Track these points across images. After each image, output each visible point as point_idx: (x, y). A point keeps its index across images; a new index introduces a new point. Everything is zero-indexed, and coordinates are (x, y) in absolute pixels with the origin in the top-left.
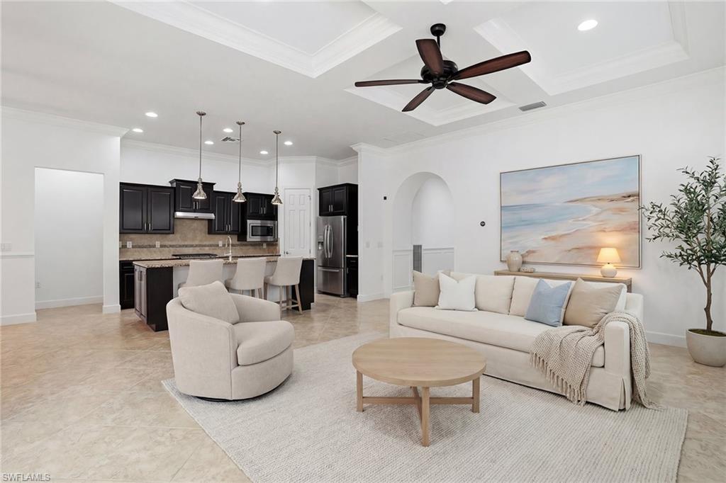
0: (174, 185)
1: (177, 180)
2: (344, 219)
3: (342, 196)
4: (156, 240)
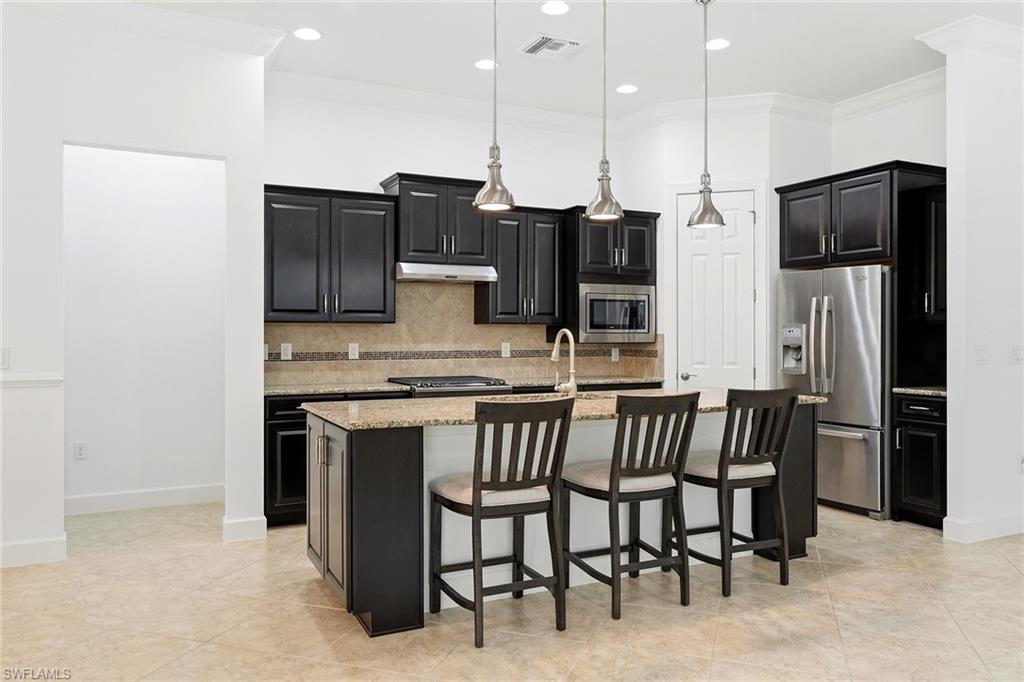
0: (395, 190)
1: (402, 176)
2: (883, 274)
3: (880, 209)
4: (352, 340)
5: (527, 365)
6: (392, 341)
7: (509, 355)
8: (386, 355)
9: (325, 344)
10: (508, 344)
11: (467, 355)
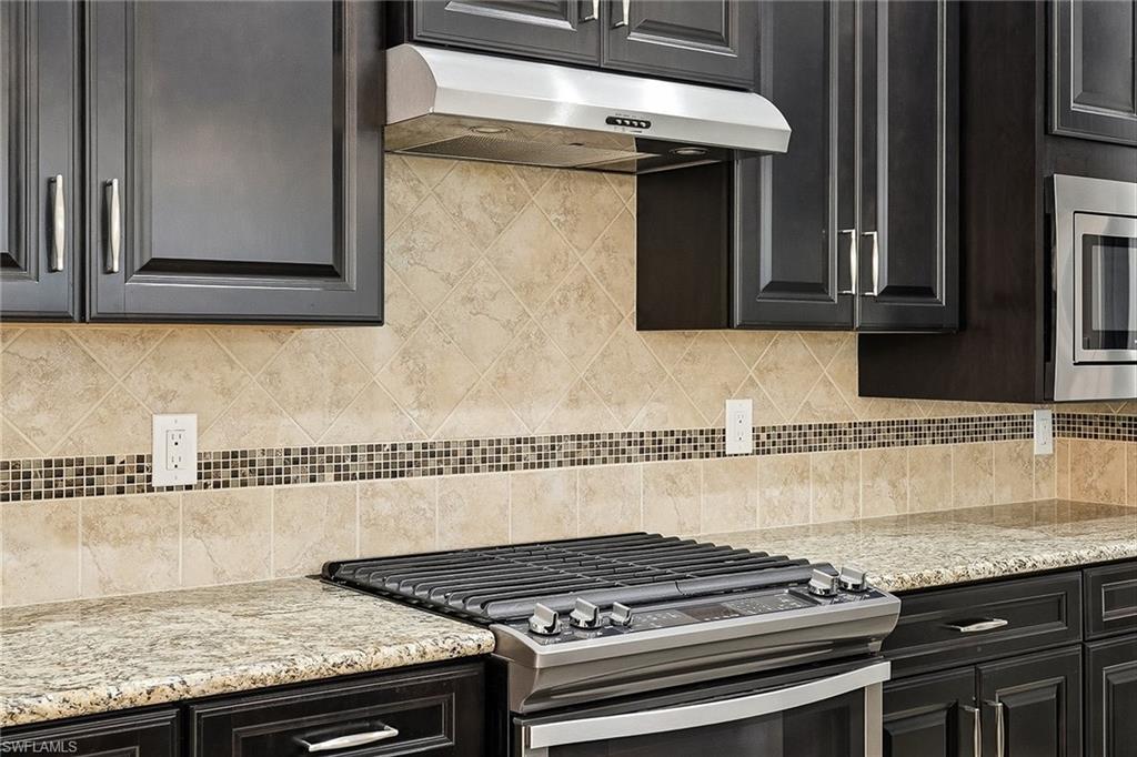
4: (167, 400)
5: (803, 478)
6: (338, 404)
7: (749, 446)
8: (307, 463)
9: (41, 420)
10: (747, 405)
11: (613, 448)
